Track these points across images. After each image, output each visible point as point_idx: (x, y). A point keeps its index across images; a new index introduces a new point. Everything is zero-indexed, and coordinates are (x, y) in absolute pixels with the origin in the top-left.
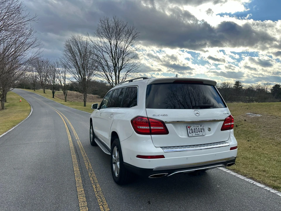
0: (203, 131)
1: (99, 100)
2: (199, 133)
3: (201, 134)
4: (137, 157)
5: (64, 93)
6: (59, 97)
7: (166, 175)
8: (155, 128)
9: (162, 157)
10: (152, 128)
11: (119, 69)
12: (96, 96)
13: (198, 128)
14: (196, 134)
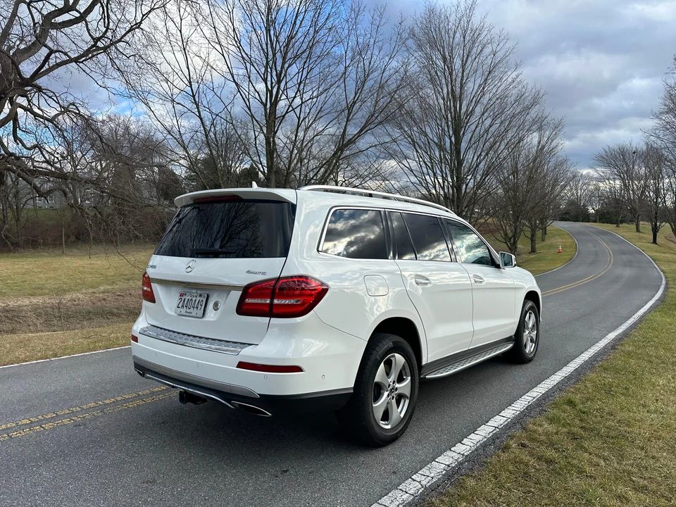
2: (192, 310)
3: (194, 312)
9: (135, 339)
14: (186, 312)
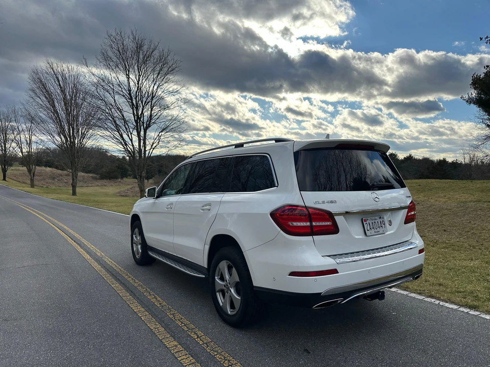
0: (383, 226)
1: (97, 183)
2: (378, 229)
3: (381, 230)
4: (289, 275)
5: (30, 171)
6: (15, 178)
7: (339, 302)
8: (318, 224)
9: (335, 271)
10: (314, 224)
11: (145, 126)
12: (91, 175)
13: (376, 221)
14: (375, 232)
